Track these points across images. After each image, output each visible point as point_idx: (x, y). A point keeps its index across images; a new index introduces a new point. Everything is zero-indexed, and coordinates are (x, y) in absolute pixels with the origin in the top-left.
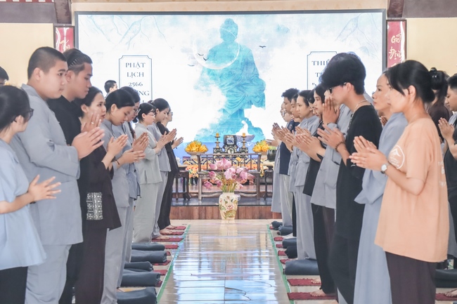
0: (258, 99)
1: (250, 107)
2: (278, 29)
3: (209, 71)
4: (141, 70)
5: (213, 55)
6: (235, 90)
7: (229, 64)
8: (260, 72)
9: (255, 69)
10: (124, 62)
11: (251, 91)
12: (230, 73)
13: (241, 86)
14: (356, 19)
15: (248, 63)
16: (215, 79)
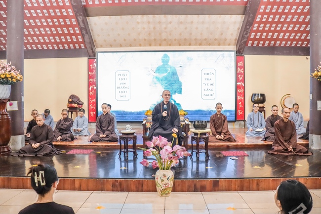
0: (179, 90)
1: (175, 94)
2: (188, 59)
3: (156, 78)
4: (125, 77)
5: (158, 70)
6: (168, 86)
7: (165, 74)
8: (180, 78)
9: (177, 76)
10: (117, 74)
11: (176, 86)
12: (166, 78)
13: (171, 84)
14: (223, 54)
15: (174, 74)
16: (159, 81)
